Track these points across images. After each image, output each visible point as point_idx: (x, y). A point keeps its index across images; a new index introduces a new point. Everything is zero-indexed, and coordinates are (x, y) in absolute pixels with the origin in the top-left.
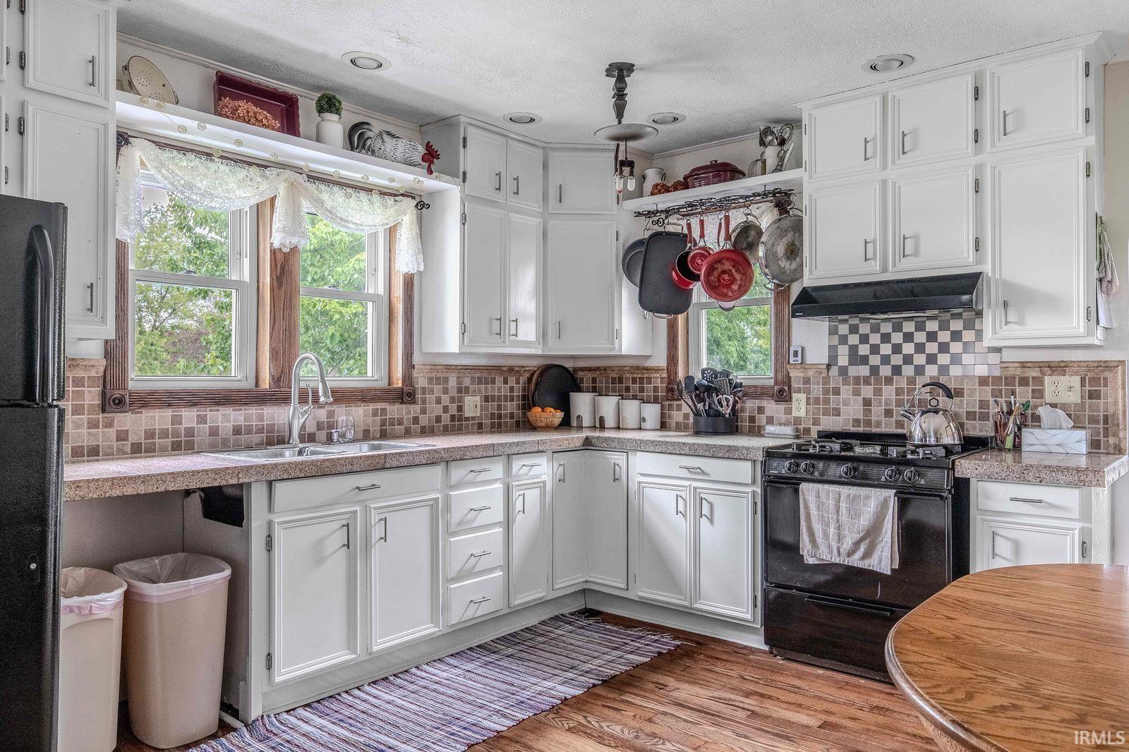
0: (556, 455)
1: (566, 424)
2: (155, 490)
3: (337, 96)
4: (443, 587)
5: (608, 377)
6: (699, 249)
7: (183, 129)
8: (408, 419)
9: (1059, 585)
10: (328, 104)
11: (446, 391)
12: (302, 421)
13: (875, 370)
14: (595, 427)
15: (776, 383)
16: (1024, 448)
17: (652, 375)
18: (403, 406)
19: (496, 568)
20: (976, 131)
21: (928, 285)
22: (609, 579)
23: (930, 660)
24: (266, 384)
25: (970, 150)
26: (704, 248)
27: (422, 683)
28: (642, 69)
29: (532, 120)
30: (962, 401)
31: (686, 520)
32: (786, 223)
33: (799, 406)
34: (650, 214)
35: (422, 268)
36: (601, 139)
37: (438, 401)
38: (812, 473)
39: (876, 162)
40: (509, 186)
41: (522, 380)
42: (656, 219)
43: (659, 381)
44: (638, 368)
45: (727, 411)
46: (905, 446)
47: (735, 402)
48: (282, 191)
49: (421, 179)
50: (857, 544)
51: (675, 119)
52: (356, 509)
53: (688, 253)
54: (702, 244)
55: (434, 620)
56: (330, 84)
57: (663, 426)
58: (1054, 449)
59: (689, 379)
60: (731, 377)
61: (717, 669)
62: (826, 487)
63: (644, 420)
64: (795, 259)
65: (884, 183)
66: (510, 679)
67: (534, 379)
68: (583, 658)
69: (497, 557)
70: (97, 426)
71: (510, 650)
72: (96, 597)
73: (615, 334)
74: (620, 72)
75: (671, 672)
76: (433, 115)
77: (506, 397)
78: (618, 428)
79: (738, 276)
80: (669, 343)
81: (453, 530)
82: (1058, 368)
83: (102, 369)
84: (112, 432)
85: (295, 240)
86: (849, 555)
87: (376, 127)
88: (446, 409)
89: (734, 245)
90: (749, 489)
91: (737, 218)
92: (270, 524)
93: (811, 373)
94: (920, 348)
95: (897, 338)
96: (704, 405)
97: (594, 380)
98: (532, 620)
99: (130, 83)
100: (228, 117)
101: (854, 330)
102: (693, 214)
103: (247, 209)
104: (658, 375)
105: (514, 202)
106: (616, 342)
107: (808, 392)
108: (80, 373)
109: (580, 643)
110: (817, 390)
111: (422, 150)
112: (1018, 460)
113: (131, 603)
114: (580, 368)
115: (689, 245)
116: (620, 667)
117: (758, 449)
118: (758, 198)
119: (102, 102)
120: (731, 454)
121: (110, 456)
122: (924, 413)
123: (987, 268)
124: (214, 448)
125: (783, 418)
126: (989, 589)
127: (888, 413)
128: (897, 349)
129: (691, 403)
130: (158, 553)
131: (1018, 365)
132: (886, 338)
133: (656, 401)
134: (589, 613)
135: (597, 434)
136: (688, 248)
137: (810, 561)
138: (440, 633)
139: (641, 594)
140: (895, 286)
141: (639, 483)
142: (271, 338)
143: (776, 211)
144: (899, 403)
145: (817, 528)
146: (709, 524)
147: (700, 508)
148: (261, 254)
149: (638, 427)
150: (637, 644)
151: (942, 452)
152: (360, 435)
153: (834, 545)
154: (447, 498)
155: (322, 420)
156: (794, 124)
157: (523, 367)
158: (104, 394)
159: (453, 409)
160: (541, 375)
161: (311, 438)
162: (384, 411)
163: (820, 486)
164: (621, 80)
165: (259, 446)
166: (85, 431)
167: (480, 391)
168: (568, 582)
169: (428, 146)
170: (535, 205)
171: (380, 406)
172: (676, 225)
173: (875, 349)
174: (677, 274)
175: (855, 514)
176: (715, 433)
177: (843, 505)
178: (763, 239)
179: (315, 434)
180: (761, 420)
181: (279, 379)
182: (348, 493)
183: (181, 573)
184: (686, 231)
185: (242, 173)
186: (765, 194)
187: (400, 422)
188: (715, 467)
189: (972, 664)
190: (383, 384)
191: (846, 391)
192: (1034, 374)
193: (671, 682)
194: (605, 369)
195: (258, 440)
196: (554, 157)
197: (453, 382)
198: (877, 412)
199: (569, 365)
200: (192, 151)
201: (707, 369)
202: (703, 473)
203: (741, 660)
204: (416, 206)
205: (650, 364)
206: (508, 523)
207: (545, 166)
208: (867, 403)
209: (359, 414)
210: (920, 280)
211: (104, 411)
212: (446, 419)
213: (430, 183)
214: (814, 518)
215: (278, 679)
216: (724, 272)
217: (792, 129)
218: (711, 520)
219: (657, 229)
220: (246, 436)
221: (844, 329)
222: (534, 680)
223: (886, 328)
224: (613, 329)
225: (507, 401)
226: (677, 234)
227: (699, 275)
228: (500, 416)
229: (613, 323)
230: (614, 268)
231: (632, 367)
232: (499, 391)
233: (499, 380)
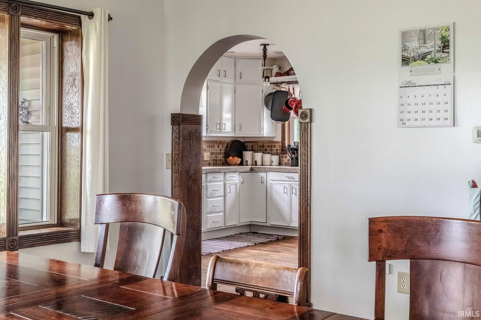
0: (241, 173)
1: (241, 164)
4: (205, 216)
5: (258, 145)
6: (293, 98)
14: (254, 164)
17: (275, 144)
19: (221, 212)
22: (260, 219)
26: (294, 98)
31: (287, 195)
34: (275, 84)
40: (222, 74)
41: (225, 146)
43: (278, 147)
44: (270, 142)
53: (289, 99)
54: (293, 96)
57: (280, 164)
59: (289, 146)
63: (272, 162)
67: (229, 146)
73: (260, 129)
74: (265, 46)
77: (218, 153)
78: (262, 165)
80: (282, 132)
81: (208, 196)
96: (295, 155)
97: (252, 146)
102: (290, 84)
104: (278, 145)
105: (224, 80)
106: (262, 131)
114: (246, 142)
115: (289, 96)
129: (290, 155)
133: (277, 154)
135: (255, 167)
136: (289, 97)
138: (204, 231)
139: (271, 224)
141: (271, 183)
146: (295, 196)
147: (292, 191)
149: (270, 165)
154: (206, 186)
157: (225, 141)
160: (231, 144)
164: (265, 48)
167: (209, 151)
168: (245, 220)
170: (231, 80)
172: (284, 88)
174: (284, 107)
184: (288, 91)
194: (257, 142)
196: (237, 60)
199: (242, 140)
201: (296, 142)
202: (293, 178)
205: (275, 140)
206: (225, 196)
207: (235, 64)
219: (278, 89)
224: (260, 127)
225: (218, 154)
226: (285, 91)
227: (292, 108)
228: (216, 160)
229: (261, 125)
230: (261, 102)
231: (268, 141)
232: (216, 151)
233: (216, 146)
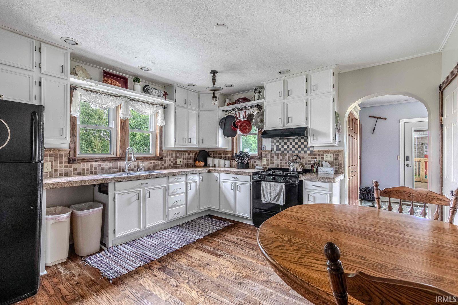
0: (200, 174)
1: (206, 166)
2: (78, 185)
3: (139, 78)
4: (167, 210)
5: (217, 153)
7: (91, 86)
8: (161, 165)
9: (313, 210)
10: (137, 80)
11: (172, 157)
12: (128, 166)
13: (283, 152)
14: (213, 167)
15: (259, 155)
16: (318, 172)
17: (228, 153)
18: (159, 161)
19: (183, 204)
20: (306, 90)
21: (295, 130)
22: (215, 207)
23: (267, 232)
24: (119, 156)
25: (305, 95)
26: (240, 120)
27: (160, 236)
28: (220, 72)
29: (194, 85)
30: (304, 160)
31: (233, 191)
32: (260, 113)
33: (264, 161)
34: (226, 111)
35: (164, 125)
36: (208, 90)
37: (170, 160)
38: (264, 179)
39: (282, 98)
40: (188, 103)
41: (194, 154)
42: (229, 112)
43: (229, 155)
44: (224, 151)
45: (246, 162)
46: (288, 172)
47: (248, 160)
48: (123, 103)
49: (163, 101)
50: (275, 197)
51: (232, 86)
52: (140, 189)
53: (235, 121)
54: (239, 119)
55: (164, 219)
56: (137, 75)
57: (231, 166)
58: (326, 173)
59: (236, 154)
60: (247, 154)
61: (240, 231)
62: (268, 182)
63: (225, 165)
64: (262, 123)
65: (284, 103)
66: (184, 234)
67: (197, 154)
68: (205, 228)
69: (183, 201)
70: (67, 167)
71: (186, 226)
72: (61, 215)
73: (217, 142)
74: (214, 73)
75: (227, 232)
76: (166, 83)
78: (219, 167)
79: (248, 127)
80: (232, 145)
81: (170, 195)
82: (327, 151)
83: (68, 152)
84: (72, 169)
85: (127, 117)
86: (273, 200)
87: (151, 86)
88: (172, 162)
89: (247, 119)
90: (249, 183)
91: (248, 112)
92: (115, 194)
93: (267, 153)
94: (294, 146)
95: (288, 144)
96: (240, 161)
97: (213, 154)
98: (193, 218)
99: (76, 73)
100: (106, 83)
101: (278, 141)
102: (237, 111)
103: (114, 108)
105: (190, 107)
106: (218, 144)
107: (266, 158)
108: (62, 153)
109: (205, 224)
110: (269, 157)
111: (163, 93)
112: (317, 176)
113: (72, 216)
114: (210, 151)
115: (236, 119)
116: (214, 230)
117: (251, 172)
118: (253, 107)
119: (66, 78)
120: (244, 174)
121: (71, 175)
122: (293, 163)
123: (309, 126)
124: (103, 173)
125: (260, 164)
126: (294, 211)
127: (286, 163)
128: (288, 146)
129: (237, 160)
130: (84, 202)
131: (317, 151)
132: (285, 144)
133: (229, 160)
134: (209, 216)
135: (214, 169)
137: (264, 202)
138: (166, 222)
139: (222, 211)
140: (287, 130)
141: (222, 181)
142: (120, 143)
143: (258, 110)
144: (289, 160)
145: (265, 193)
147: (237, 188)
148: (118, 120)
149: (224, 167)
150: (220, 224)
151: (297, 173)
152: (147, 169)
153: (269, 198)
154: (168, 186)
155: (135, 165)
156: (262, 87)
157: (194, 151)
158: (69, 158)
159: (174, 162)
160: (199, 153)
161: (132, 170)
162: (154, 163)
163: (266, 182)
164: (214, 75)
165: (117, 172)
166: (63, 169)
167: (182, 157)
168: (203, 208)
169: (165, 92)
170: (196, 108)
171: (152, 161)
172: (233, 114)
173: (283, 146)
174: (233, 127)
175: (274, 190)
176: (243, 168)
177: (271, 187)
178: (254, 117)
179: (133, 169)
180: (255, 165)
181: (122, 154)
182: (139, 185)
183: (91, 207)
185: (111, 98)
186: (255, 106)
187: (159, 165)
188: (241, 177)
189: (278, 233)
190: (154, 155)
191: (276, 157)
192: (322, 153)
193: (227, 234)
194: (216, 151)
195: (116, 171)
196: (201, 95)
197: (174, 155)
198: (283, 162)
200: (96, 92)
201: (241, 152)
202: (238, 179)
203: (246, 228)
204: (163, 108)
205: (227, 150)
206: (186, 193)
207: (199, 98)
208: (281, 160)
209: (147, 164)
210: (292, 129)
211: (69, 163)
212: (172, 165)
213: (166, 102)
214: (265, 191)
215: (117, 236)
216: (244, 126)
217: (262, 89)
218: (240, 191)
219: (229, 115)
220: (113, 170)
221: (275, 141)
222: (190, 234)
223: (286, 141)
224: (217, 141)
225: (189, 160)
226: (234, 116)
227: (238, 127)
228: (187, 164)
229: (217, 139)
230: (217, 125)
231: (223, 151)
232: (187, 157)
233: (187, 154)
